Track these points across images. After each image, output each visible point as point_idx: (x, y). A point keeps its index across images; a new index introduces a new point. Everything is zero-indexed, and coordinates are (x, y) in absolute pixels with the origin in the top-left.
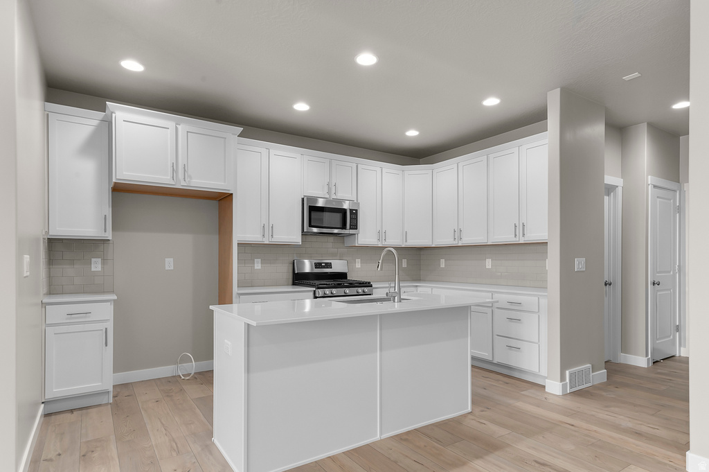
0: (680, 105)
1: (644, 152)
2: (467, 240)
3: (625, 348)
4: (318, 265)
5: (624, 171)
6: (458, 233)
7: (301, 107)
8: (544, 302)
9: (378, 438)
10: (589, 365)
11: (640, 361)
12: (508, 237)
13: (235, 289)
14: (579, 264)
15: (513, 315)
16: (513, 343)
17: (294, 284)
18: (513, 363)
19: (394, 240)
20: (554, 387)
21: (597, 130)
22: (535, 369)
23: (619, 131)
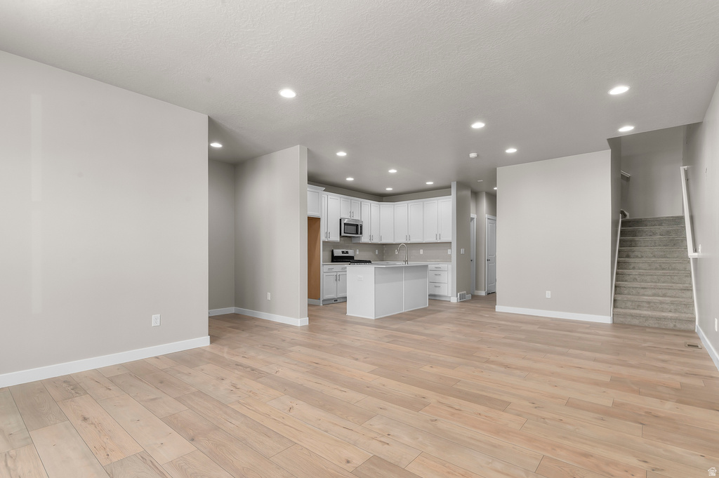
0: (495, 188)
1: (484, 204)
2: (413, 240)
3: (477, 288)
4: (343, 252)
5: (477, 212)
6: (408, 237)
7: (350, 179)
8: (450, 266)
9: (403, 311)
10: (465, 292)
11: (483, 293)
12: (433, 240)
13: (321, 263)
14: (462, 251)
15: (437, 273)
16: (437, 285)
17: (332, 261)
18: (436, 293)
19: (376, 241)
20: (454, 300)
21: (468, 193)
22: (446, 294)
23: (476, 194)
